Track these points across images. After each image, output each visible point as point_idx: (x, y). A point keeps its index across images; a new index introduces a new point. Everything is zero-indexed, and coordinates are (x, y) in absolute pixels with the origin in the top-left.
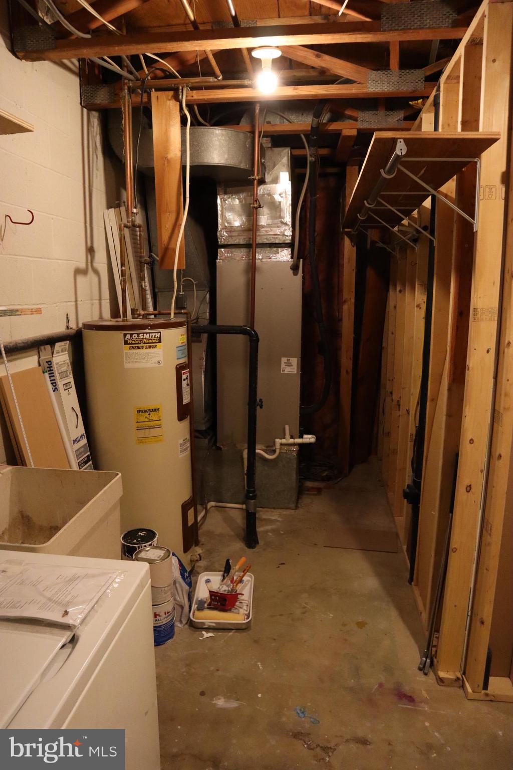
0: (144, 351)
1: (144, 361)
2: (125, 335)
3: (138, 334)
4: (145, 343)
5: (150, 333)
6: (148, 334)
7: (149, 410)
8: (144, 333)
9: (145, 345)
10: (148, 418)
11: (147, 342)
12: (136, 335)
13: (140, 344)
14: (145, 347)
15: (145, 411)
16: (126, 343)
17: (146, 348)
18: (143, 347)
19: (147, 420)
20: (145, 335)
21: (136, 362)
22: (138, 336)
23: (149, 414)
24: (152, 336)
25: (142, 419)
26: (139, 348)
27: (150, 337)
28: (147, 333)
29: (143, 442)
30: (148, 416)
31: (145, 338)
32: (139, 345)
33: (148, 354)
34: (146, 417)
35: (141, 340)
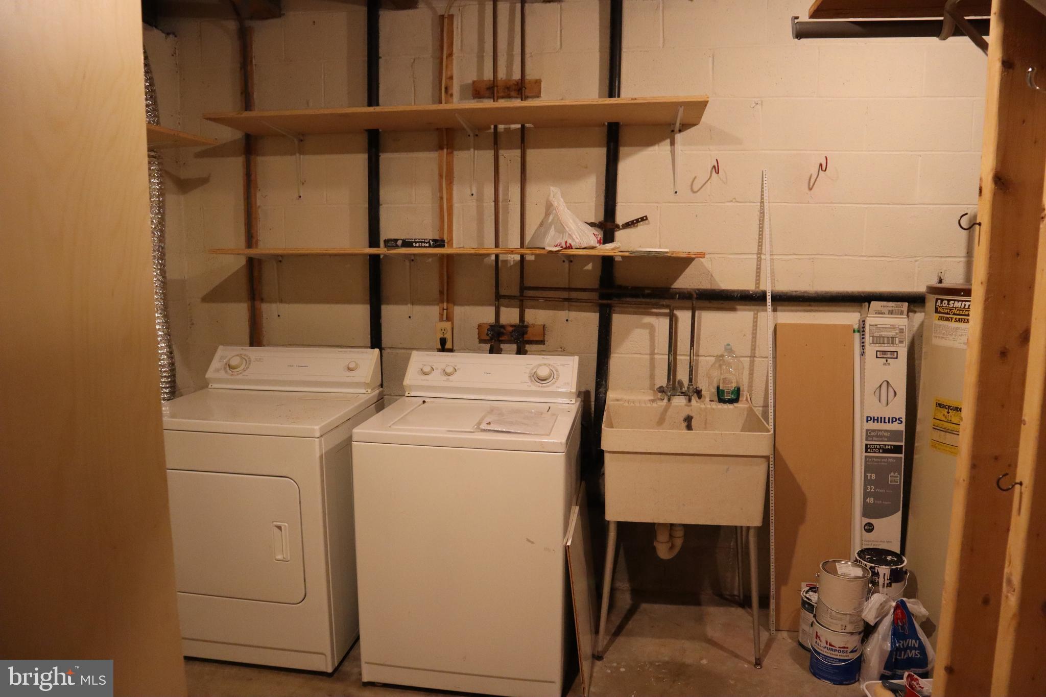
0: (953, 324)
1: (951, 338)
2: (937, 300)
3: (949, 301)
4: (954, 314)
5: (962, 301)
6: (960, 303)
7: (949, 407)
8: (955, 300)
9: (955, 316)
10: (946, 418)
11: (958, 312)
12: (946, 302)
13: (949, 314)
14: (954, 320)
15: (944, 407)
16: (937, 311)
17: (956, 321)
18: (952, 318)
19: (944, 419)
20: (956, 302)
21: (942, 338)
22: (948, 304)
23: (948, 413)
24: (965, 305)
25: (940, 416)
26: (947, 319)
27: (962, 307)
28: (958, 301)
29: (936, 447)
30: (946, 413)
31: (956, 308)
32: (948, 316)
33: (957, 329)
34: (944, 415)
35: (951, 310)
